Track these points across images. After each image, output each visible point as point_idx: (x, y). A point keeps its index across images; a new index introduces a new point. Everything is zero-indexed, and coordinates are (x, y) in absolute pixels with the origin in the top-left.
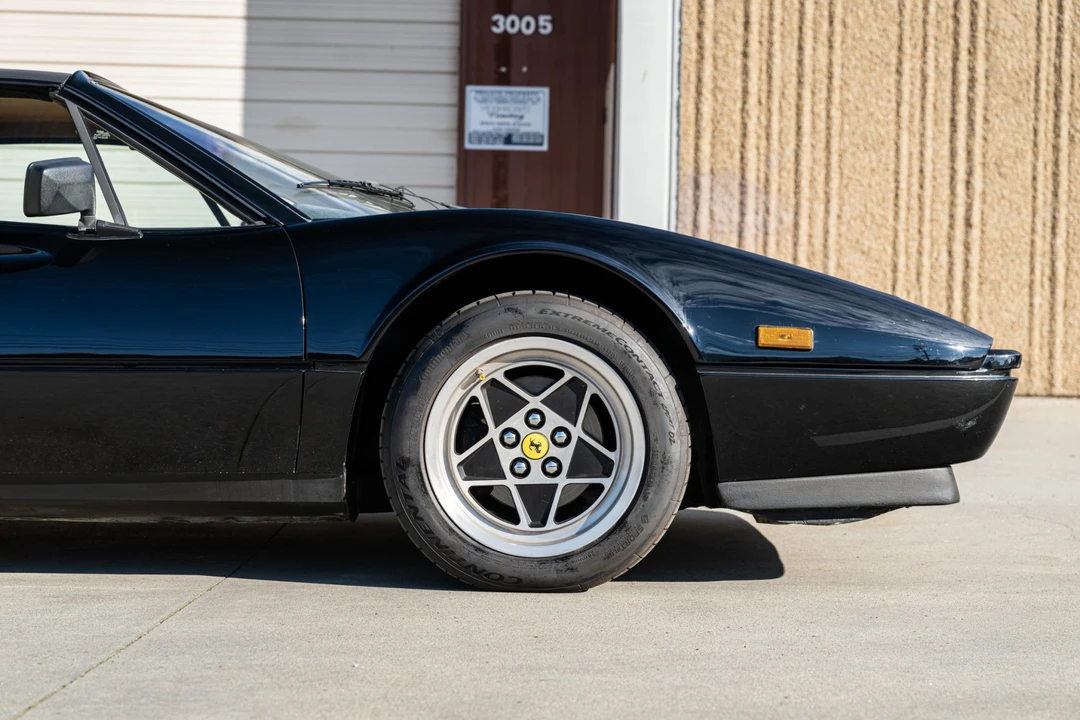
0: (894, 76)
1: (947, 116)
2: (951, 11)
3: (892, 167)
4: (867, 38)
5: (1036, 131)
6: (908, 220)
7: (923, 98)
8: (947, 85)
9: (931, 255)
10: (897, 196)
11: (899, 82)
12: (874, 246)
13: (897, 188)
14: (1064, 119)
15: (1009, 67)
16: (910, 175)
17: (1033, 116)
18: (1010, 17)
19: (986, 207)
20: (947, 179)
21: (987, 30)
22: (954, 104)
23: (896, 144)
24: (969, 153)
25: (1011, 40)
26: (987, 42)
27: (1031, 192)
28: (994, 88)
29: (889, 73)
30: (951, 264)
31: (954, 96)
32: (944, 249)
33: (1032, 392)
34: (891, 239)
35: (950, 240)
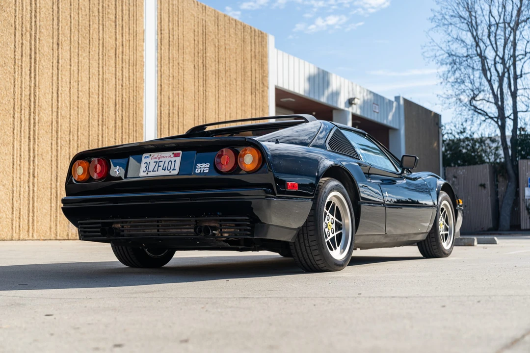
0: (12, 119)
1: (27, 136)
2: (28, 97)
3: (12, 153)
4: (4, 103)
5: (52, 144)
6: (17, 174)
7: (21, 128)
8: (27, 124)
9: (23, 187)
10: (13, 164)
11: (14, 121)
12: (7, 183)
13: (13, 161)
14: (59, 140)
15: (45, 120)
16: (17, 157)
17: (51, 138)
18: (45, 102)
19: (38, 170)
20: (28, 159)
21: (38, 106)
22: (29, 132)
23: (13, 144)
24: (34, 150)
25: (45, 110)
26: (38, 110)
27: (51, 166)
28: (41, 127)
29: (11, 117)
30: (29, 191)
31: (29, 128)
32: (27, 185)
33: (51, 238)
34: (12, 181)
35: (28, 182)
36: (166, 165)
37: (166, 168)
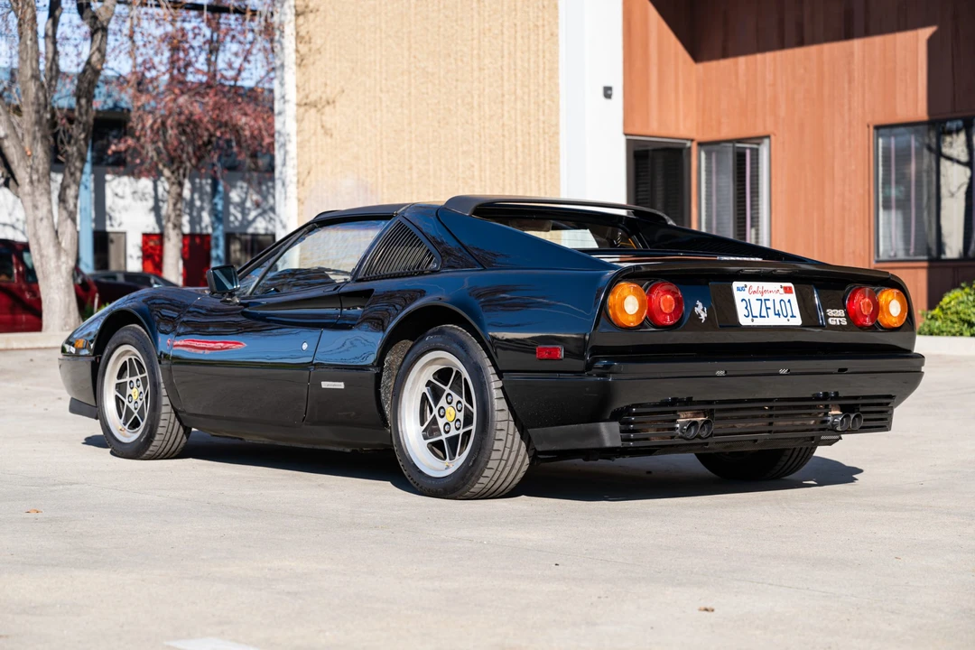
36: (778, 307)
37: (780, 312)
